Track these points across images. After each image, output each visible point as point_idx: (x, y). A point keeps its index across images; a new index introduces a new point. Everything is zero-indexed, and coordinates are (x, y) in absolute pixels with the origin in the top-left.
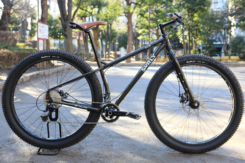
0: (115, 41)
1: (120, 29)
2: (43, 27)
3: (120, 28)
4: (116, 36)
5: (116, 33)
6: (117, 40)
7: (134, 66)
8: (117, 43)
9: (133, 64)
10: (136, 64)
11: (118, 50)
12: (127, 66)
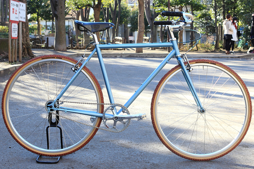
0: (126, 23)
1: (133, 7)
2: (17, 5)
3: (132, 5)
4: (128, 16)
5: (128, 12)
6: (129, 22)
7: (146, 57)
8: (129, 26)
9: (145, 54)
10: (148, 54)
11: (131, 35)
12: (136, 57)
